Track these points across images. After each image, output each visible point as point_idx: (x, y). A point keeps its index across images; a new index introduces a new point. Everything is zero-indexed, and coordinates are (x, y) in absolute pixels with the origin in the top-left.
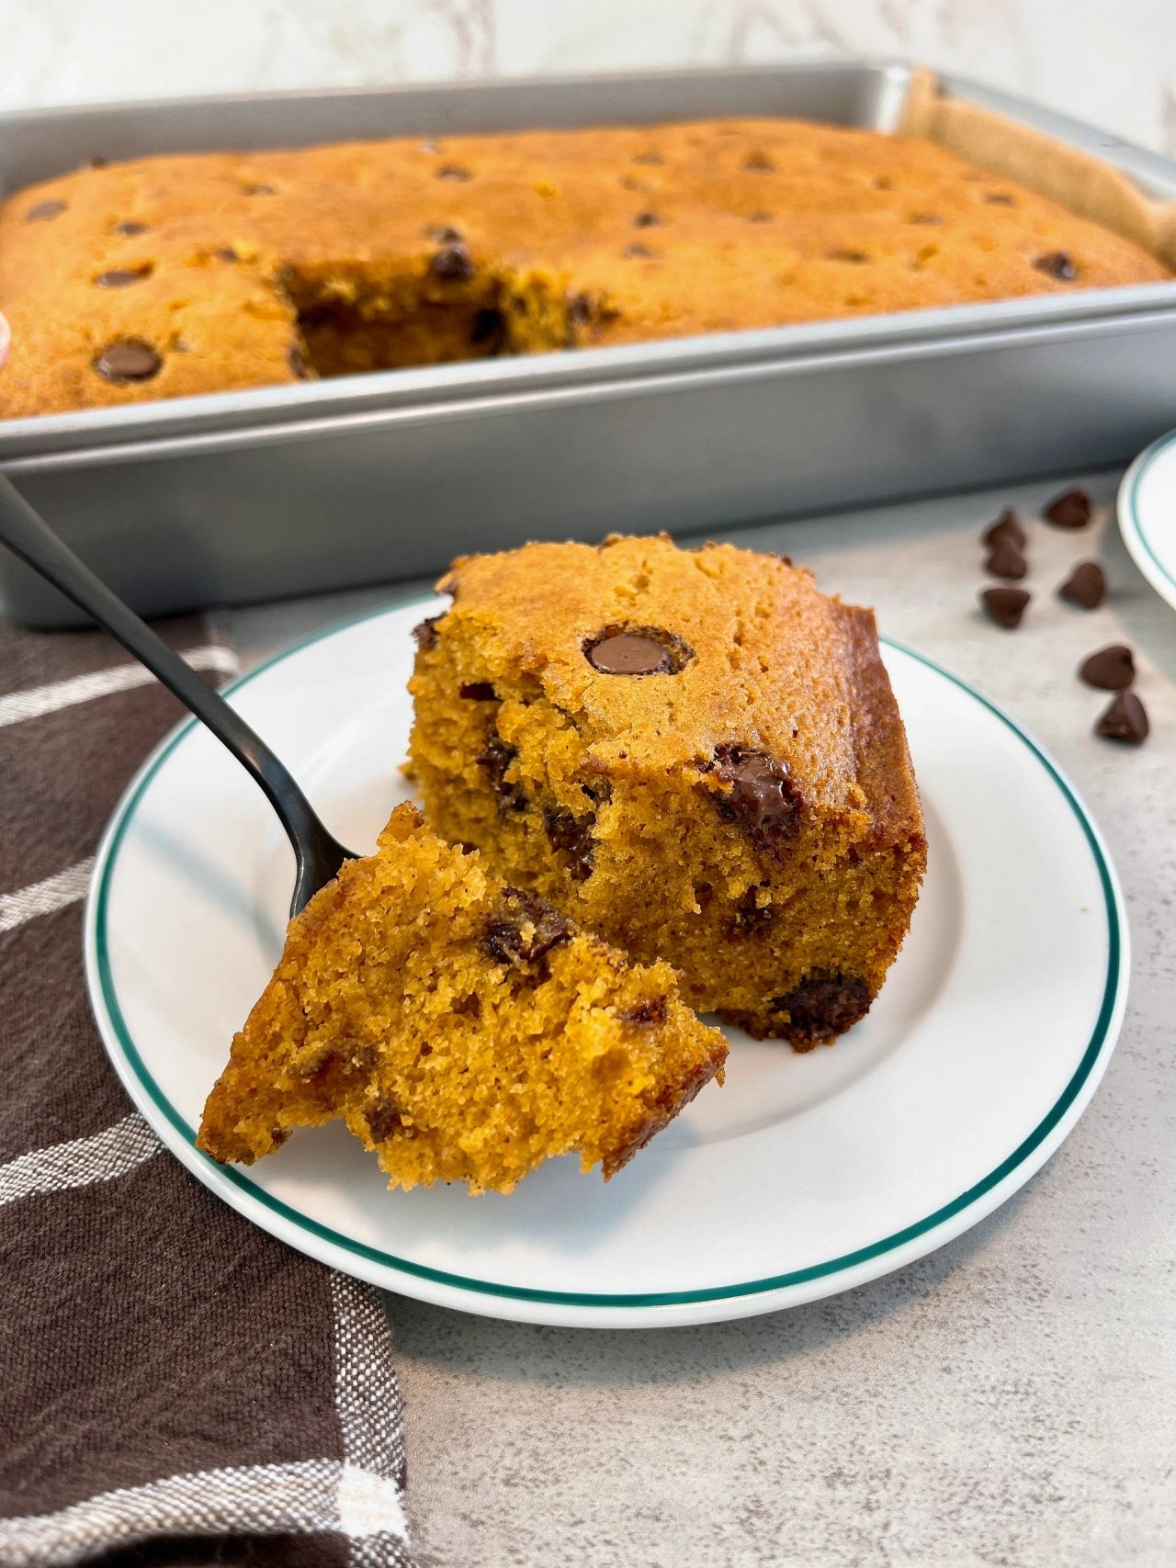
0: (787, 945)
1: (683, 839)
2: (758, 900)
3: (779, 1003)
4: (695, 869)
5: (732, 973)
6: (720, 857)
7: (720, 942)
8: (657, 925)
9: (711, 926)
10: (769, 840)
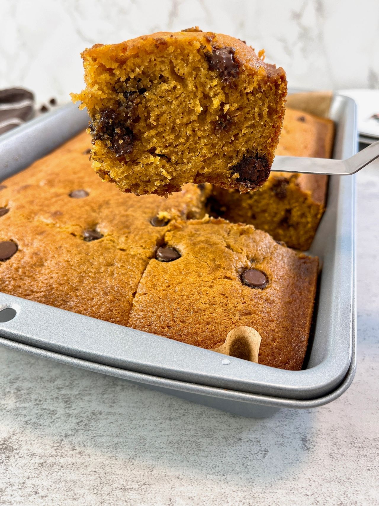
0: (236, 136)
1: (195, 78)
2: (224, 108)
3: (235, 169)
4: (200, 95)
5: (216, 150)
6: (209, 86)
7: (211, 135)
8: (187, 124)
9: (207, 126)
10: (227, 77)
